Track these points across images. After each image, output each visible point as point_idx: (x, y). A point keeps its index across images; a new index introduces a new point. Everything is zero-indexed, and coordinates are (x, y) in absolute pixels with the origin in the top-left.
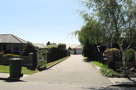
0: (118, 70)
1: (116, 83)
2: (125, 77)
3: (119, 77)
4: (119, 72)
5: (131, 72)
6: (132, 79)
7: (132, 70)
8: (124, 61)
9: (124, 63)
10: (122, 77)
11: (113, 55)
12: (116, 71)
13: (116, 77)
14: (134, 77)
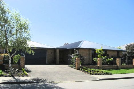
0: (6, 70)
1: (2, 81)
2: (10, 76)
3: (6, 76)
4: (7, 72)
5: (16, 72)
6: (16, 77)
7: (17, 71)
8: (10, 63)
9: (10, 65)
10: (8, 76)
11: (4, 59)
12: (5, 72)
13: (4, 76)
14: (17, 76)
